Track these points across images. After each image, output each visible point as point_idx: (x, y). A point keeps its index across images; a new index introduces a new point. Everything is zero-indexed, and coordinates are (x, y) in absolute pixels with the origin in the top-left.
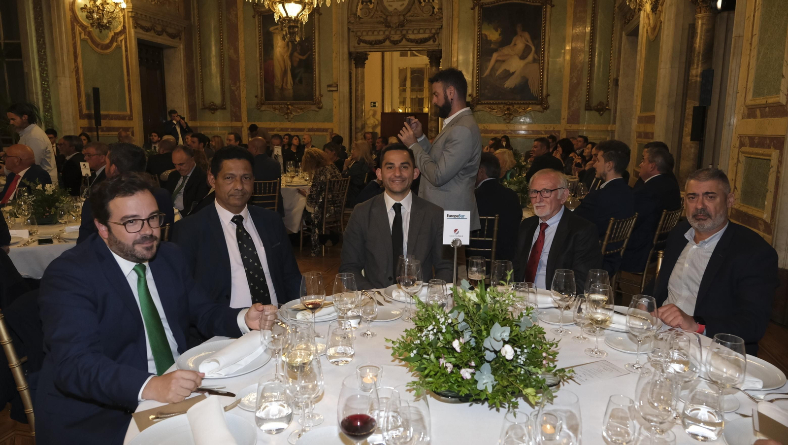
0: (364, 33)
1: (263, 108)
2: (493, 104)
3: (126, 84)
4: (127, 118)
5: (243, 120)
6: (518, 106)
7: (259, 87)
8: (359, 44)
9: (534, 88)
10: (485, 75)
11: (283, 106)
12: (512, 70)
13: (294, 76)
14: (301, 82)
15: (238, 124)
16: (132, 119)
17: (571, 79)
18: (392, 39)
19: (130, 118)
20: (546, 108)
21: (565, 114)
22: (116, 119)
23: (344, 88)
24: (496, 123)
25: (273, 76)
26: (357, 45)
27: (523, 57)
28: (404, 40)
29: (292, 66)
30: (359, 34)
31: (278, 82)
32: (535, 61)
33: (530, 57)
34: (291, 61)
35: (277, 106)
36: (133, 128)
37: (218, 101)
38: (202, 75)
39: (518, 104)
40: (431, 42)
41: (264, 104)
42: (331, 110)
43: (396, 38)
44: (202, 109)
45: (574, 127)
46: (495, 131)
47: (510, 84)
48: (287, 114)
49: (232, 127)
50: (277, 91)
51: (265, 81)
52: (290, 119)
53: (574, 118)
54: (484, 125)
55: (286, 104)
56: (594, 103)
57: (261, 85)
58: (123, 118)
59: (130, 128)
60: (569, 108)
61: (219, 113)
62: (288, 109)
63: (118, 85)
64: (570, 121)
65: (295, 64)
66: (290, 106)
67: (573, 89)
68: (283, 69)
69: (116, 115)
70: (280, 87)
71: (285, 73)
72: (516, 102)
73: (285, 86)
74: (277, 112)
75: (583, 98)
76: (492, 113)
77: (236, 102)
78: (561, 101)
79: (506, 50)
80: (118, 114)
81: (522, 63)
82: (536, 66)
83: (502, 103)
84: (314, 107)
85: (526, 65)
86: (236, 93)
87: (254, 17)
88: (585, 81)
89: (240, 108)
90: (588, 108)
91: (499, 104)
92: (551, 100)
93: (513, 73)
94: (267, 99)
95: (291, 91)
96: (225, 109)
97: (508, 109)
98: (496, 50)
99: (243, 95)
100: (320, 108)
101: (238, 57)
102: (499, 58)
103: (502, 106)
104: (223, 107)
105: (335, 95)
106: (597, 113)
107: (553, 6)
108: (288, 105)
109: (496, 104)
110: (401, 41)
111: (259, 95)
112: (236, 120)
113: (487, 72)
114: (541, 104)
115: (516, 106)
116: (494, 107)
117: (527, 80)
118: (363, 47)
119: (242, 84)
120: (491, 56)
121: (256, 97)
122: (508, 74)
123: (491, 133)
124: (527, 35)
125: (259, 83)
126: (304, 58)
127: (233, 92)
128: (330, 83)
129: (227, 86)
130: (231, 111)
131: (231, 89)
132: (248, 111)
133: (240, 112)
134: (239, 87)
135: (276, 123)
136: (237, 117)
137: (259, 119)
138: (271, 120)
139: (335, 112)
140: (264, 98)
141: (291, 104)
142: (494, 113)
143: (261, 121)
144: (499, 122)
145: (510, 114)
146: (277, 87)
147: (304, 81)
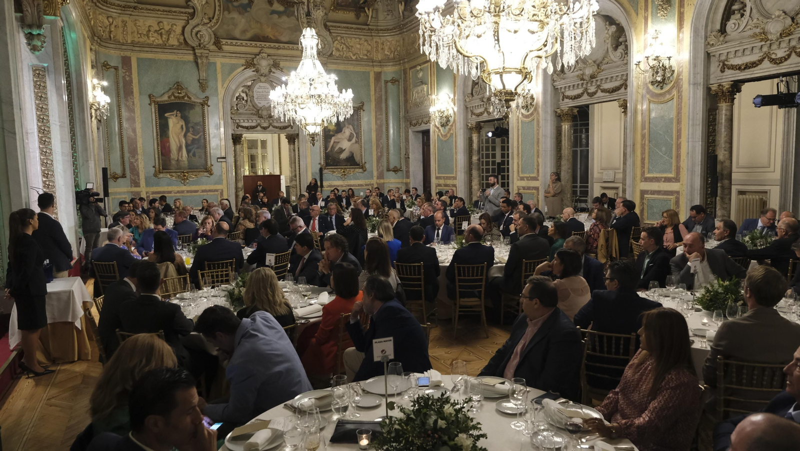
0: (242, 121)
1: (161, 175)
2: (335, 168)
5: (141, 186)
7: (157, 159)
8: (238, 128)
9: (357, 159)
10: (328, 151)
11: (179, 174)
12: (344, 148)
13: (188, 152)
14: (194, 155)
15: (137, 189)
17: (377, 153)
18: (262, 126)
20: (365, 171)
21: (375, 173)
24: (336, 181)
25: (169, 151)
26: (236, 129)
27: (350, 140)
28: (271, 127)
29: (186, 143)
30: (237, 121)
31: (174, 155)
32: (356, 142)
33: (354, 140)
34: (186, 140)
35: (173, 174)
37: (119, 171)
40: (290, 128)
41: (161, 173)
42: (221, 176)
43: (265, 125)
45: (382, 181)
47: (343, 156)
48: (184, 180)
49: (132, 192)
50: (173, 162)
51: (162, 155)
52: (186, 184)
53: (381, 176)
54: (330, 182)
55: (184, 173)
56: (391, 167)
57: (159, 158)
60: (377, 170)
61: (120, 181)
62: (185, 176)
64: (378, 178)
65: (189, 142)
66: (186, 174)
67: (379, 159)
70: (176, 159)
71: (180, 148)
72: (348, 167)
73: (180, 158)
74: (174, 178)
75: (385, 164)
77: (135, 171)
78: (372, 165)
79: (339, 136)
81: (349, 144)
82: (357, 145)
83: (340, 168)
84: (206, 174)
85: (352, 145)
86: (135, 164)
87: (150, 104)
88: (385, 154)
89: (138, 176)
90: (388, 170)
92: (367, 166)
93: (345, 150)
94: (164, 169)
95: (186, 162)
97: (344, 172)
98: (334, 136)
99: (141, 166)
100: (211, 174)
101: (136, 135)
102: (336, 141)
103: (339, 170)
104: (124, 176)
105: (224, 164)
106: (394, 173)
107: (364, 111)
110: (268, 127)
111: (157, 166)
112: (135, 186)
113: (329, 149)
114: (362, 168)
115: (348, 170)
116: (335, 170)
117: (353, 154)
118: (239, 131)
119: (140, 157)
120: (331, 139)
121: (154, 167)
122: (341, 151)
124: (351, 127)
125: (157, 156)
126: (197, 137)
127: (131, 163)
128: (219, 156)
129: (126, 159)
130: (131, 179)
131: (129, 161)
132: (146, 179)
133: (139, 179)
134: (137, 159)
135: (173, 187)
136: (136, 184)
137: (157, 185)
138: (169, 185)
139: (224, 177)
140: (161, 168)
141: (187, 173)
142: (335, 174)
143: (159, 186)
144: (339, 180)
145: (345, 175)
146: (173, 159)
147: (197, 155)
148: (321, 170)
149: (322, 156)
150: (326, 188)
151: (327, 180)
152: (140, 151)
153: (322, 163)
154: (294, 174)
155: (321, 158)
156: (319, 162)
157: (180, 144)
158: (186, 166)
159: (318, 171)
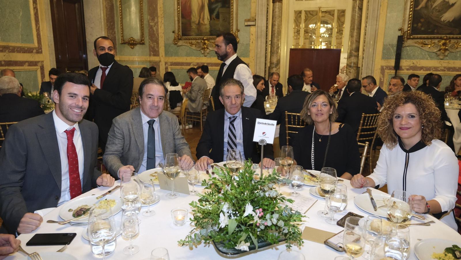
1: (180, 43)
2: (428, 38)
3: (32, 12)
4: (35, 51)
5: (161, 55)
6: (456, 41)
7: (177, 22)
10: (420, 7)
11: (199, 41)
13: (211, 11)
14: (218, 17)
15: (156, 59)
16: (41, 52)
19: (39, 51)
22: (19, 52)
23: (261, 22)
24: (427, 59)
25: (190, 12)
31: (195, 17)
35: (194, 41)
36: (43, 62)
37: (137, 36)
38: (121, 10)
39: (457, 38)
41: (180, 39)
42: (248, 45)
44: (122, 44)
46: (426, 67)
47: (448, 16)
48: (203, 49)
49: (150, 62)
50: (194, 26)
51: (183, 17)
52: (206, 54)
54: (414, 61)
57: (178, 21)
58: (29, 51)
59: (38, 62)
61: (137, 47)
62: (205, 44)
63: (21, 13)
66: (206, 41)
68: (201, 4)
69: (18, 47)
70: (197, 22)
71: (202, 8)
72: (455, 36)
73: (201, 22)
74: (194, 47)
76: (424, 48)
77: (154, 37)
80: (21, 46)
83: (438, 38)
86: (154, 28)
89: (158, 43)
91: (434, 38)
93: (453, 5)
94: (184, 35)
95: (208, 26)
96: (143, 44)
97: (444, 44)
99: (161, 30)
103: (436, 41)
104: (142, 43)
105: (253, 29)
108: (204, 40)
109: (431, 38)
111: (176, 31)
112: (154, 55)
113: (422, 4)
115: (453, 41)
116: (427, 41)
119: (160, 20)
121: (173, 32)
122: (447, 6)
123: (420, 70)
125: (176, 19)
127: (151, 27)
128: (248, 18)
129: (145, 22)
130: (150, 46)
131: (149, 24)
132: (166, 46)
133: (158, 47)
134: (157, 22)
135: (193, 58)
136: (155, 52)
137: (176, 54)
138: (188, 55)
139: (252, 47)
140: (181, 33)
141: (208, 40)
142: (427, 48)
143: (178, 56)
144: (432, 58)
145: (446, 50)
146: (194, 22)
147: (221, 16)
148: (401, 40)
149: (407, 16)
150: (406, 71)
151: (410, 58)
152: (160, 12)
153: (406, 28)
154: (354, 46)
155: (404, 21)
156: (399, 26)
157: (202, 2)
158: (208, 30)
159: (395, 42)
